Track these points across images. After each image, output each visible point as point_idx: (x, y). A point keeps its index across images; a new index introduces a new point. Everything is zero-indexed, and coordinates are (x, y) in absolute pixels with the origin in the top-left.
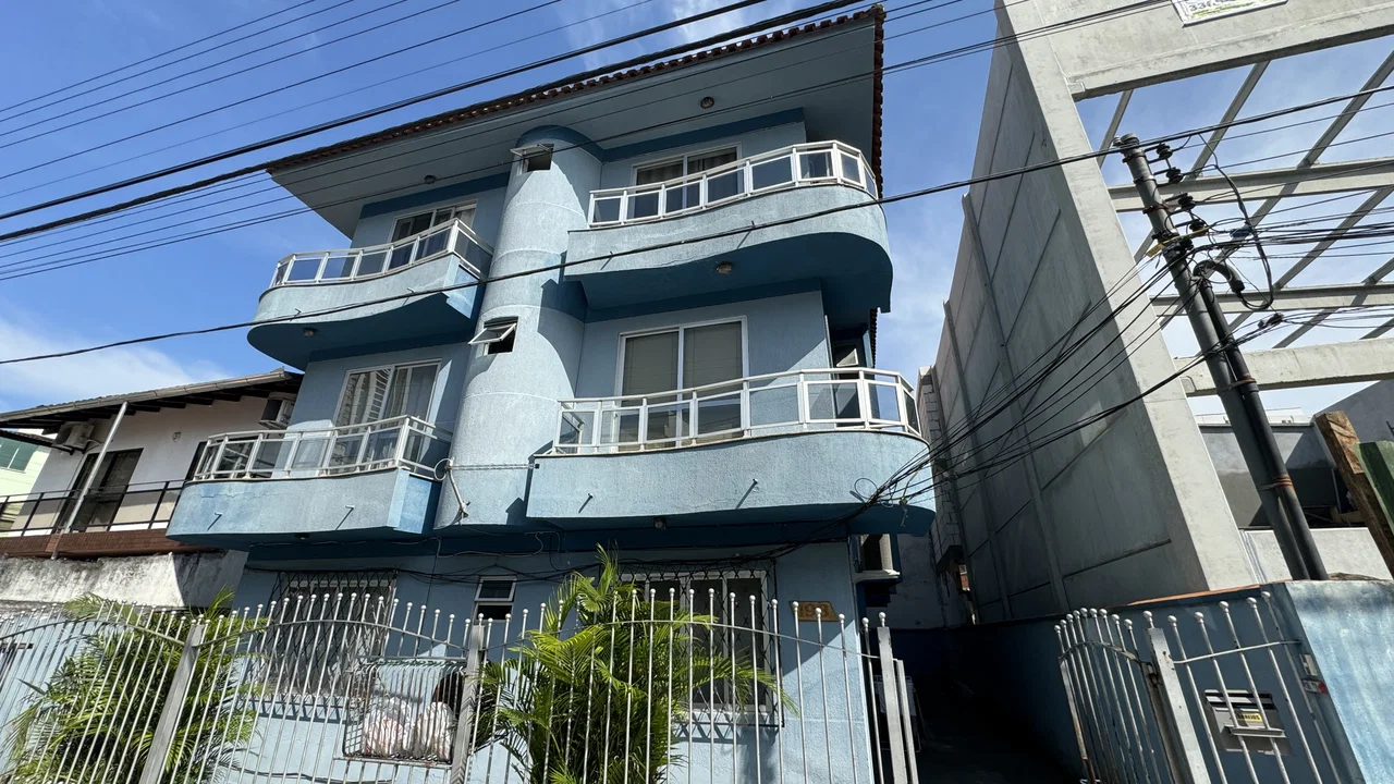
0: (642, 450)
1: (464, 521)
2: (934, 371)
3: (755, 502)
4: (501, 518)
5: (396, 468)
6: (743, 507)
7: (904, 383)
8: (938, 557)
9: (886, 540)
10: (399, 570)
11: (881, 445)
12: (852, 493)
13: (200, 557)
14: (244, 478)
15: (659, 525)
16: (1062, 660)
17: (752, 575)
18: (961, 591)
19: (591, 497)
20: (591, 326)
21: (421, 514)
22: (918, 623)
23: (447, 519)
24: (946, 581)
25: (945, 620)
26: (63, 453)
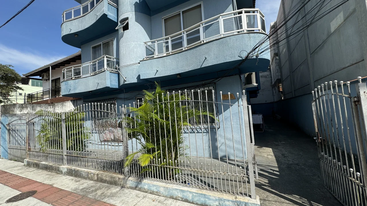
0: (171, 54)
1: (126, 83)
2: (276, 23)
3: (206, 64)
4: (135, 81)
5: (105, 71)
6: (203, 66)
7: (260, 13)
8: (273, 83)
9: (254, 74)
10: (116, 98)
11: (250, 38)
12: (239, 56)
13: (77, 101)
14: (73, 79)
15: (178, 76)
16: (313, 102)
17: (209, 88)
18: (279, 91)
19: (157, 71)
20: (152, 17)
21: (117, 83)
22: (266, 101)
23: (122, 83)
24: (275, 89)
25: (274, 100)
26: (45, 81)
